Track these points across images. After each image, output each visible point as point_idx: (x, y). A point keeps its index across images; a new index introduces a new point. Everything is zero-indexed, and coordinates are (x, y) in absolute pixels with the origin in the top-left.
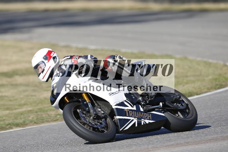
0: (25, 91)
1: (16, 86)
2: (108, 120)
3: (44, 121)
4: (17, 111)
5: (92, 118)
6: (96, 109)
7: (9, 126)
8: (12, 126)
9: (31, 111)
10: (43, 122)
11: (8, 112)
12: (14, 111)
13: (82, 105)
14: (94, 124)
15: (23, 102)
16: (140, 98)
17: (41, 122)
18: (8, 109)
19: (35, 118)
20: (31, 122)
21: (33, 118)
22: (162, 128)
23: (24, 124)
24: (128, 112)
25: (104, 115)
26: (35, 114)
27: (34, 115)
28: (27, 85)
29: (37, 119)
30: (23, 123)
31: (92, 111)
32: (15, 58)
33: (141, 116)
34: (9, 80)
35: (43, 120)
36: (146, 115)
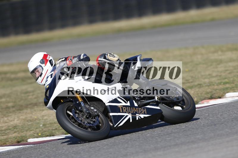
5: (85, 117)
6: (89, 107)
14: (87, 123)
24: (122, 108)
25: (97, 113)
31: (84, 110)
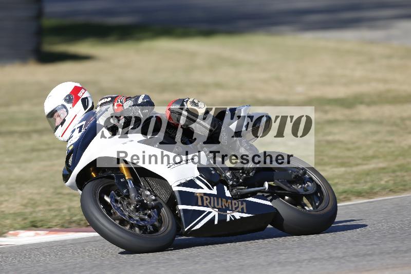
0: (375, 133)
1: (358, 123)
2: (164, 211)
3: (407, 187)
4: (360, 168)
5: (132, 207)
6: (143, 191)
7: (344, 195)
8: (349, 196)
9: (384, 169)
10: (405, 190)
11: (343, 170)
12: (355, 169)
13: (116, 184)
15: (370, 153)
16: (228, 174)
17: (402, 189)
18: (343, 164)
19: (391, 182)
20: (384, 188)
21: (386, 182)
22: (269, 226)
23: (370, 193)
24: (202, 197)
25: (156, 202)
26: (393, 175)
27: (390, 176)
28: (379, 122)
29: (395, 183)
30: (368, 191)
31: (133, 195)
32: (359, 73)
33: (225, 206)
34: (347, 112)
35: (405, 185)
36: (235, 204)
